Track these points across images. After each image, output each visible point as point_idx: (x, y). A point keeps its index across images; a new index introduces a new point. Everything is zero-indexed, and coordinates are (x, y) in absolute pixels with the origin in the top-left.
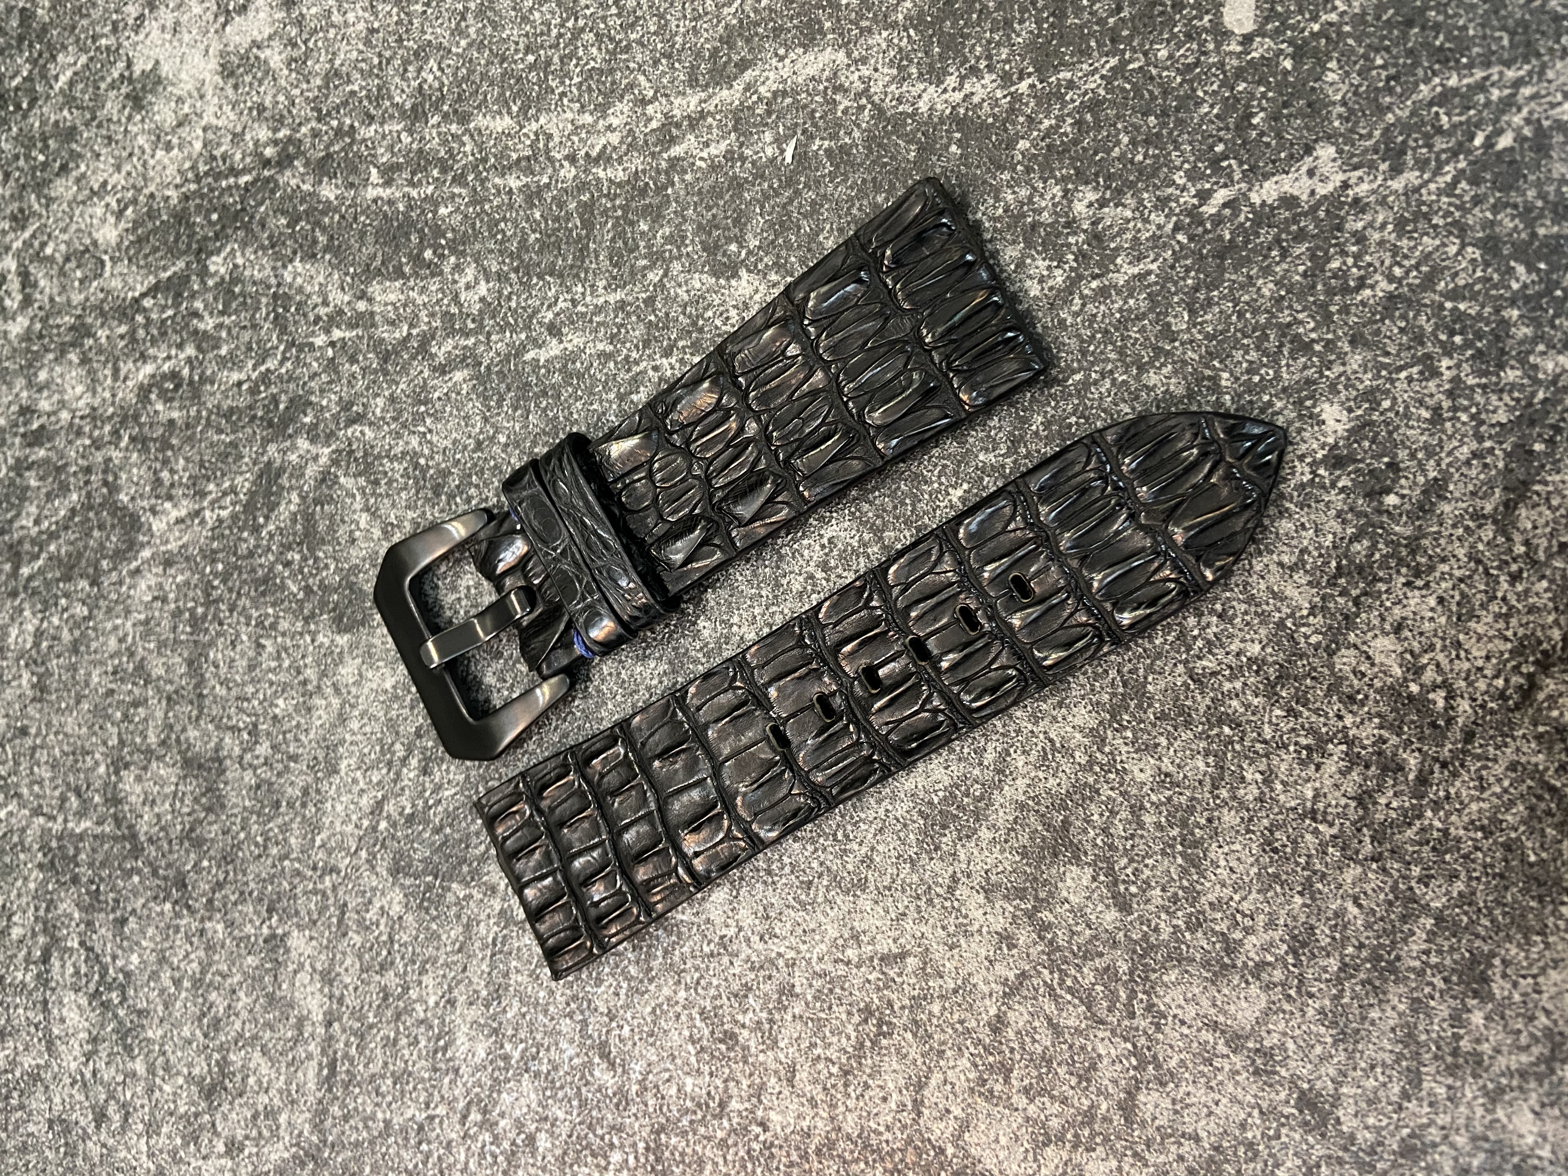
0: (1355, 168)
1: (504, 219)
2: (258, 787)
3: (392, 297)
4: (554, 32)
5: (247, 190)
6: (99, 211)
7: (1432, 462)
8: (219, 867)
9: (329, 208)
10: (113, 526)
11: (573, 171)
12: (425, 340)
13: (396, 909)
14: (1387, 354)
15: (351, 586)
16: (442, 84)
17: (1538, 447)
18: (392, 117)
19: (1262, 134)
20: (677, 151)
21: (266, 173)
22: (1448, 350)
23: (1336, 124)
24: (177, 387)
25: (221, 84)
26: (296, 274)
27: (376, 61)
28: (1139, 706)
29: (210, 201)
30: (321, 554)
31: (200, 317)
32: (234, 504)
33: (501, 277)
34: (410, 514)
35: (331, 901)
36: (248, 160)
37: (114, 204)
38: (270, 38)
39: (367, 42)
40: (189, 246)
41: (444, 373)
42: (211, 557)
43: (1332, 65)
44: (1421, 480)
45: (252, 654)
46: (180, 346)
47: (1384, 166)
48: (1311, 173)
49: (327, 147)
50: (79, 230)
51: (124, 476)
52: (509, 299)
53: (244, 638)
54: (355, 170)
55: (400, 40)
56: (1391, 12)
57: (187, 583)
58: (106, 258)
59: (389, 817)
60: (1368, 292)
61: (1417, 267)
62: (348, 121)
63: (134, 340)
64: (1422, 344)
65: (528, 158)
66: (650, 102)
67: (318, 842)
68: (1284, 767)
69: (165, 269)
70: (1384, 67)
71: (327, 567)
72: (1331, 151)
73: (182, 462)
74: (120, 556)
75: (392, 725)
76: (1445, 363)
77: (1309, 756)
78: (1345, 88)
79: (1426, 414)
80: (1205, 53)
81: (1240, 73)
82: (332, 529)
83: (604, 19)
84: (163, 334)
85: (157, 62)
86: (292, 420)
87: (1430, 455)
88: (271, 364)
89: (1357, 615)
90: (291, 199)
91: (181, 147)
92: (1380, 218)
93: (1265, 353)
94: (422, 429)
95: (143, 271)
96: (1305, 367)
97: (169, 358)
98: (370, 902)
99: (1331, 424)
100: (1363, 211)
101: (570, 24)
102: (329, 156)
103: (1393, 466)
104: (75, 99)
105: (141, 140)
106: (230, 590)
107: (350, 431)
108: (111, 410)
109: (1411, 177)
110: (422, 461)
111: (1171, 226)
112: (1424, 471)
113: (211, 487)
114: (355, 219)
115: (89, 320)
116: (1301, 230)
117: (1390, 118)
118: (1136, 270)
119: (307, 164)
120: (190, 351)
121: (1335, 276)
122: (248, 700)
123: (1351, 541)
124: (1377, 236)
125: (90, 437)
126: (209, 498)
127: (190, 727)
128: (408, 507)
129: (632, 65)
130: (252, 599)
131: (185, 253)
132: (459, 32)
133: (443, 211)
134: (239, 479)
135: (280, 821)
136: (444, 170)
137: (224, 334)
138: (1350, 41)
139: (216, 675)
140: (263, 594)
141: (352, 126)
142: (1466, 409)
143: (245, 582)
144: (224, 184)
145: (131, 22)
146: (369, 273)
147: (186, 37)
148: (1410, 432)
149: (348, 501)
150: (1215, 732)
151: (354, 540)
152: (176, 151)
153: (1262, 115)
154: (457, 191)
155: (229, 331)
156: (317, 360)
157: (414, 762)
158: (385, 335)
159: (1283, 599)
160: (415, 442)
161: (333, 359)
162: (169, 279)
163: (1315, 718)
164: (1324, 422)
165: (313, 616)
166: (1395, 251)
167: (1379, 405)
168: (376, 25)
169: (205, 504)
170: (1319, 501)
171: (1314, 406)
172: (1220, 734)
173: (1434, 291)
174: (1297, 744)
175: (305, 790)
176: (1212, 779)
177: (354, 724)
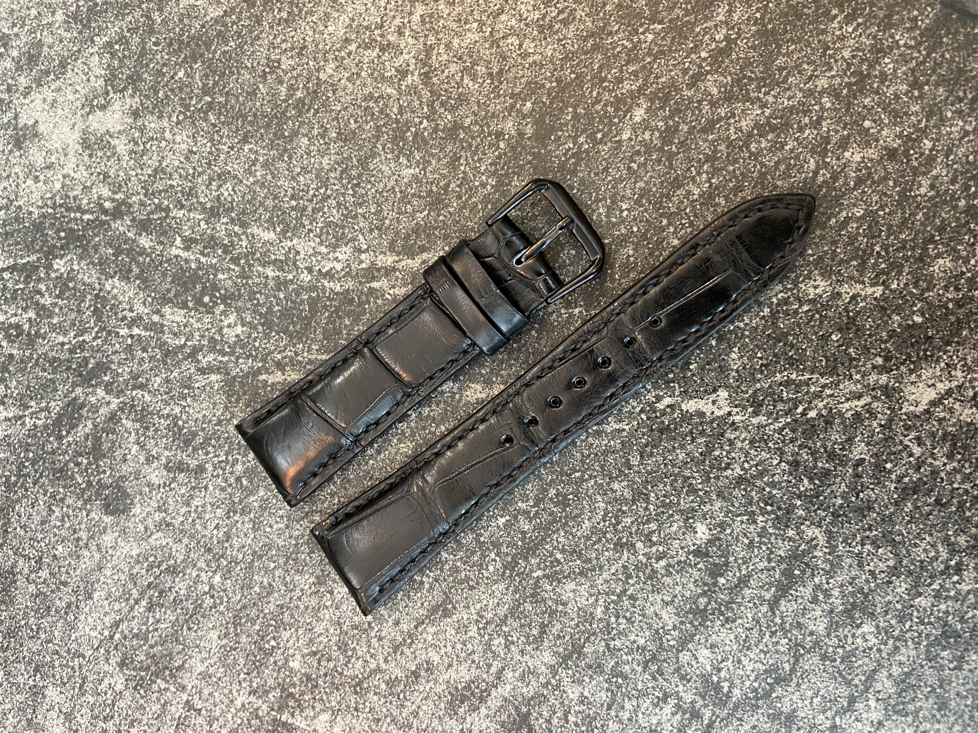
0: (736, 406)
1: (260, 292)
2: (38, 596)
3: (177, 319)
4: (311, 192)
5: (88, 224)
7: (744, 567)
9: (143, 252)
11: (309, 277)
12: (195, 350)
13: (120, 687)
14: (733, 506)
15: (119, 488)
16: (233, 200)
17: (797, 572)
18: (196, 209)
19: (693, 375)
20: (375, 285)
21: (103, 218)
22: (763, 512)
23: (731, 381)
24: (19, 335)
25: (80, 151)
26: (114, 287)
27: (191, 171)
28: (578, 658)
29: (61, 223)
30: (101, 463)
31: (43, 296)
32: (47, 418)
33: (251, 326)
34: (167, 453)
35: (77, 674)
36: (92, 205)
38: (119, 132)
39: (187, 158)
40: (42, 247)
41: (204, 373)
42: (26, 447)
43: (736, 349)
44: (738, 575)
45: (44, 514)
46: (25, 310)
47: (750, 410)
49: (148, 214)
52: (255, 340)
53: (41, 503)
55: (209, 164)
56: (770, 331)
59: (122, 631)
60: (730, 472)
61: (756, 466)
62: (166, 203)
64: (751, 505)
65: (281, 261)
66: (364, 252)
67: (73, 638)
68: (645, 705)
69: (22, 257)
70: (761, 358)
71: (104, 472)
72: (726, 394)
73: (14, 383)
75: (133, 578)
76: (761, 518)
77: (658, 702)
78: (739, 363)
79: (746, 541)
82: (111, 449)
83: (344, 195)
84: (14, 298)
85: (37, 122)
86: (96, 376)
87: (745, 562)
88: (87, 337)
89: (695, 635)
90: (118, 239)
91: (45, 182)
92: (743, 436)
93: (675, 488)
94: (184, 403)
95: (7, 255)
96: (692, 501)
97: (16, 315)
98: (102, 680)
99: (699, 535)
100: (735, 430)
101: (322, 191)
102: (149, 220)
103: (727, 564)
105: (17, 169)
106: (36, 471)
107: (134, 393)
109: (763, 419)
110: (180, 423)
111: (639, 409)
112: (740, 570)
113: (33, 403)
114: (161, 264)
116: (704, 430)
117: (758, 386)
118: (618, 427)
119: (133, 220)
121: (716, 459)
122: (38, 541)
123: (698, 597)
124: (740, 444)
126: (30, 410)
128: (166, 448)
129: (356, 227)
130: (50, 480)
131: (37, 251)
132: (249, 172)
133: (220, 276)
134: (53, 404)
135: (49, 619)
136: (225, 252)
137: (57, 310)
138: (747, 340)
139: (18, 521)
140: (58, 479)
141: (168, 206)
142: (765, 544)
143: (47, 468)
144: (72, 215)
145: (21, 88)
146: (165, 300)
147: (60, 112)
148: (737, 549)
149: (126, 435)
150: (614, 680)
151: (125, 460)
152: (41, 184)
153: (695, 365)
154: (232, 267)
155: (61, 309)
156: (120, 343)
157: (144, 603)
158: (169, 340)
159: (660, 619)
160: (177, 410)
161: (131, 345)
162: (24, 264)
163: (665, 683)
164: (696, 532)
165: (90, 500)
166: (747, 454)
167: (725, 530)
168: (195, 149)
169: (27, 413)
170: (687, 572)
171: (694, 523)
172: (617, 681)
173: (762, 481)
174: (653, 695)
175: (69, 605)
176: (608, 704)
177: (108, 573)
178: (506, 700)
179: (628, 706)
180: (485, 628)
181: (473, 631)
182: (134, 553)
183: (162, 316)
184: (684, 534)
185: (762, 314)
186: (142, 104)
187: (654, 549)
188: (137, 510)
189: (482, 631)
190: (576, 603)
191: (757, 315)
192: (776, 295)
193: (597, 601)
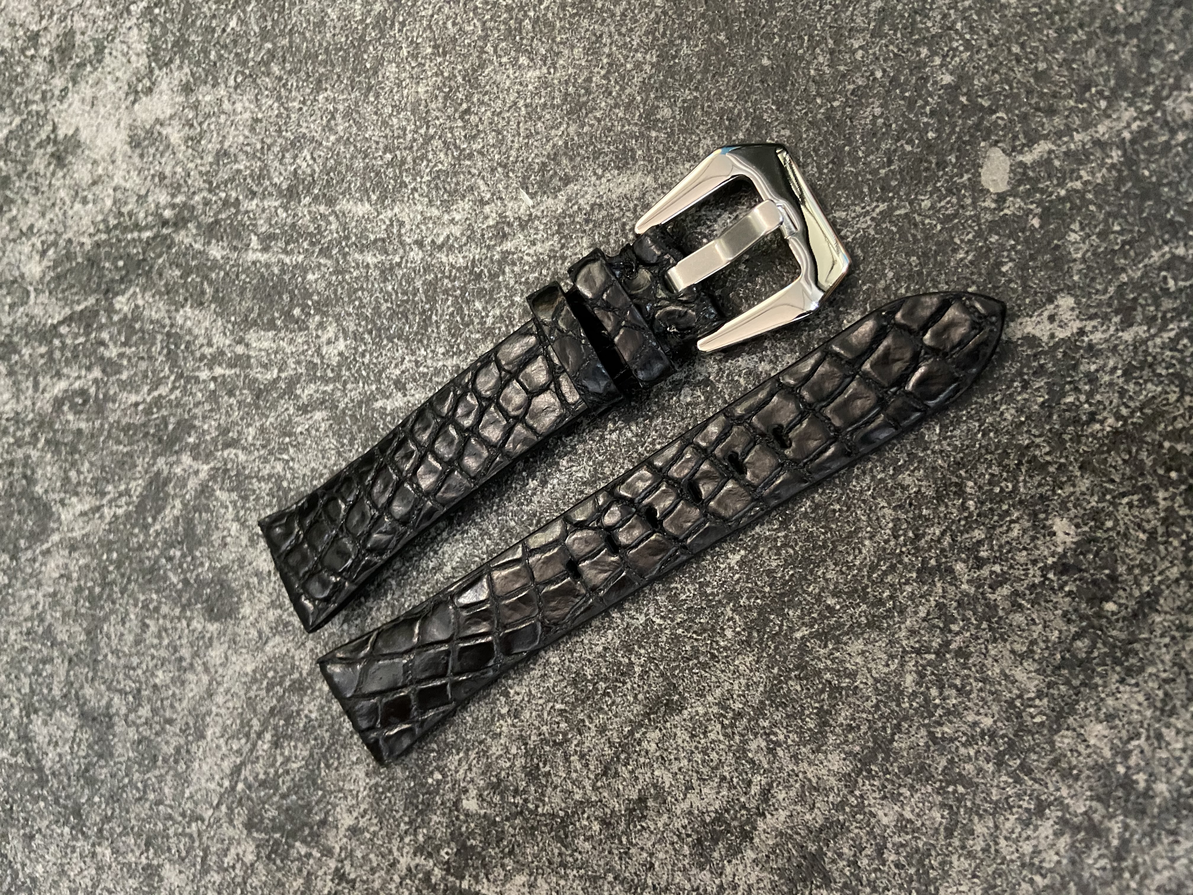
0: (1091, 318)
1: (362, 288)
2: (140, 742)
3: (266, 345)
4: (409, 136)
5: (148, 243)
6: (27, 249)
7: (1146, 578)
8: (107, 804)
9: (215, 265)
10: (30, 513)
11: (421, 254)
12: (293, 382)
13: (250, 858)
14: (1112, 481)
15: (222, 583)
16: (314, 171)
18: (271, 194)
20: (508, 245)
21: (165, 231)
22: (1165, 483)
23: (1076, 278)
24: (85, 402)
25: (129, 152)
26: (186, 318)
27: (259, 146)
28: (886, 759)
29: (117, 250)
30: (198, 554)
31: (106, 346)
32: (128, 504)
33: (357, 337)
35: (197, 844)
36: (150, 218)
37: (39, 245)
38: (171, 117)
39: (253, 129)
40: (99, 285)
41: (306, 412)
42: (108, 546)
43: (1076, 226)
44: (1137, 593)
45: (138, 630)
46: (89, 369)
47: (1116, 319)
48: (1052, 318)
49: (216, 214)
50: (9, 264)
51: (40, 472)
52: (363, 355)
53: (132, 616)
54: (238, 236)
55: (279, 131)
56: (1130, 184)
57: (87, 566)
58: (31, 289)
59: (246, 779)
60: (1097, 426)
61: (1141, 409)
62: (234, 194)
63: (51, 359)
64: (1142, 475)
65: (383, 240)
66: (487, 203)
67: (187, 794)
68: (1008, 825)
69: (79, 303)
70: (1121, 233)
71: (202, 564)
72: (1070, 301)
73: (87, 465)
74: (35, 537)
75: (251, 703)
76: (1161, 494)
77: (1029, 818)
78: (1085, 247)
79: (1143, 536)
80: (963, 207)
81: (994, 227)
82: (207, 533)
83: (451, 129)
84: (75, 357)
85: (77, 129)
86: (179, 439)
87: (1145, 572)
88: (163, 390)
89: (1077, 702)
90: (185, 255)
91: (95, 202)
92: (1111, 363)
93: (1006, 468)
94: (286, 457)
95: (62, 303)
96: (1040, 485)
97: (79, 377)
98: (228, 849)
99: (1060, 537)
100: (1096, 356)
101: (422, 131)
102: (217, 222)
103: (1113, 578)
104: (9, 153)
105: (62, 193)
106: (123, 576)
107: (226, 453)
108: (31, 416)
109: (1140, 331)
110: (285, 484)
112: (1139, 585)
113: (110, 488)
114: (237, 276)
115: (16, 339)
116: (1042, 366)
117: (1124, 278)
119: (199, 226)
120: (97, 373)
121: (1069, 410)
122: (134, 669)
123: (1074, 639)
124: (1107, 378)
125: (14, 436)
126: (108, 497)
127: (86, 686)
129: (474, 171)
130: (140, 585)
131: (95, 291)
132: (329, 128)
133: (310, 277)
134: (133, 484)
135: (157, 773)
136: (312, 244)
137: (125, 362)
138: (1092, 208)
139: (108, 645)
140: (150, 581)
141: (237, 199)
142: (1177, 536)
143: (134, 570)
144: (129, 236)
145: (57, 92)
146: (247, 323)
147: (102, 111)
148: (1129, 551)
149: (222, 511)
150: (951, 789)
151: (226, 545)
152: (90, 205)
153: (1011, 264)
154: (322, 261)
155: (129, 360)
156: (201, 391)
157: (268, 736)
158: (259, 376)
159: (1014, 682)
160: (279, 467)
161: (214, 391)
162: (82, 311)
163: (1037, 786)
164: (1054, 534)
165: (189, 604)
166: (1122, 393)
167: (1103, 524)
168: (260, 116)
169: (105, 502)
170: (1047, 601)
171: (1046, 519)
172: (955, 791)
173: (1155, 431)
174: (1020, 807)
175: (178, 750)
176: (946, 829)
177: (220, 699)
178: (781, 834)
179: (979, 828)
180: (732, 725)
181: (715, 731)
182: (249, 669)
183: (247, 345)
184: (1033, 539)
185: (1109, 161)
186: (193, 74)
187: (985, 572)
188: (246, 610)
189: (729, 730)
190: (870, 670)
191: (1102, 165)
192: (1129, 125)
193: (902, 665)
